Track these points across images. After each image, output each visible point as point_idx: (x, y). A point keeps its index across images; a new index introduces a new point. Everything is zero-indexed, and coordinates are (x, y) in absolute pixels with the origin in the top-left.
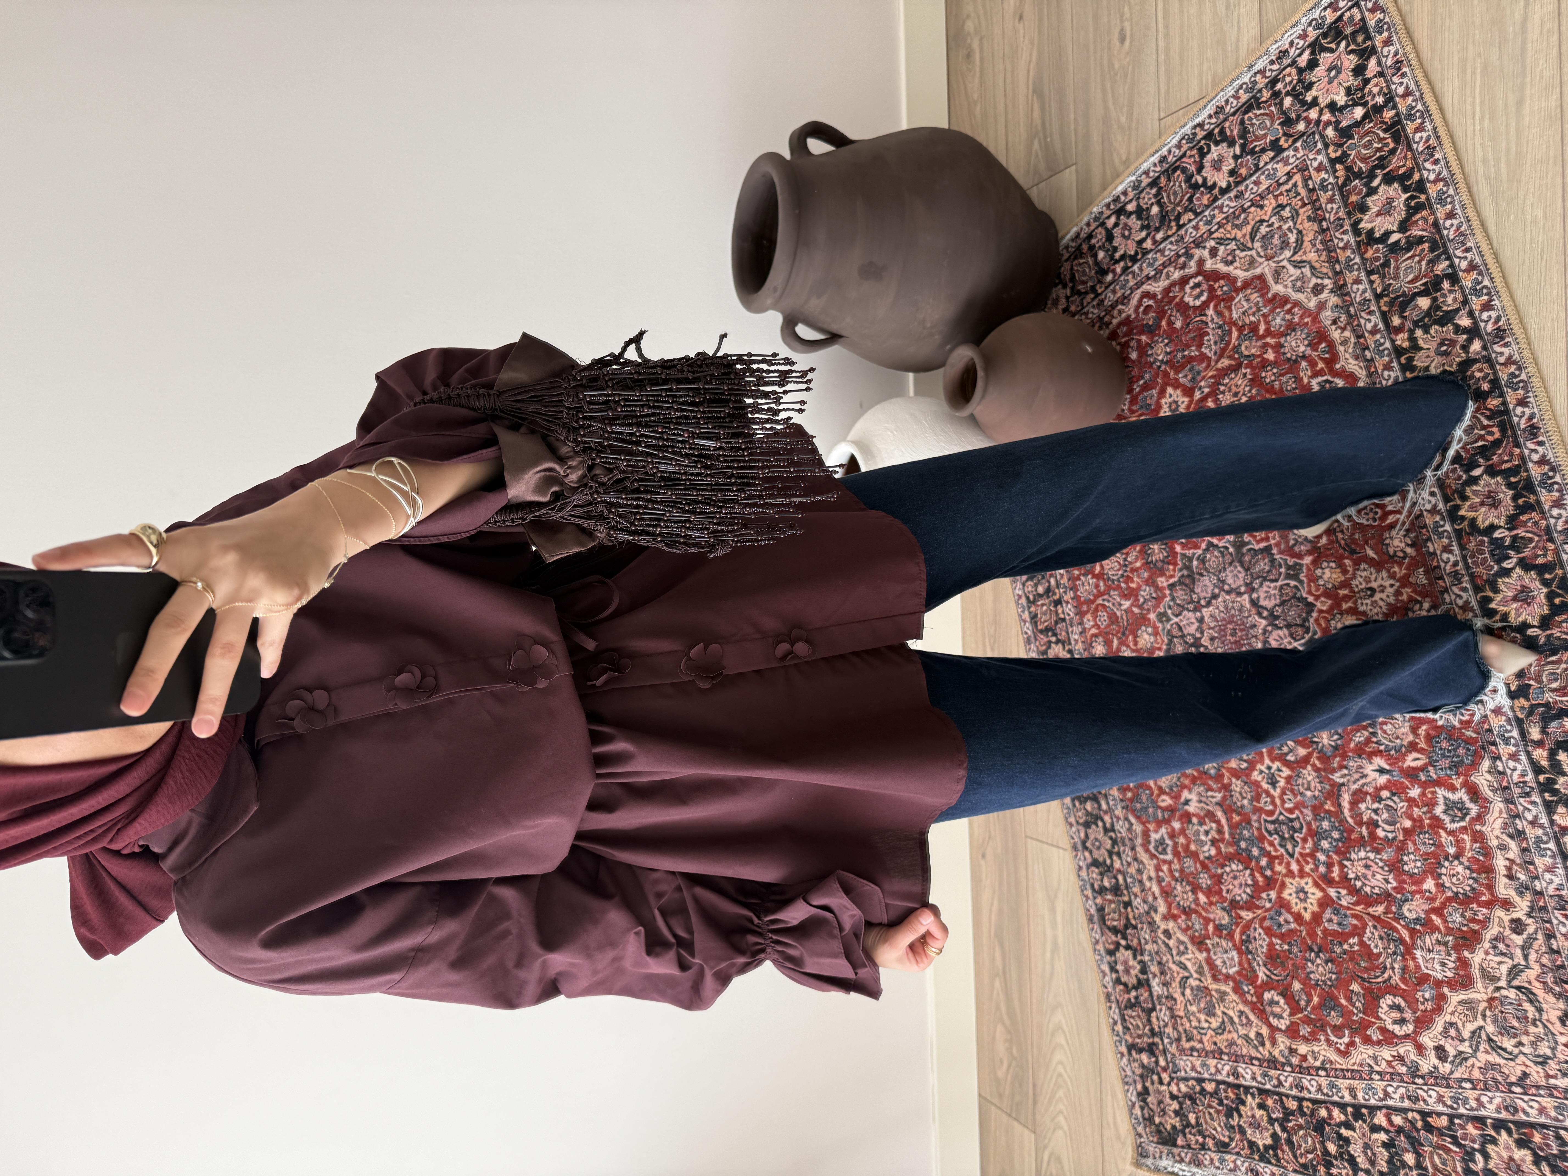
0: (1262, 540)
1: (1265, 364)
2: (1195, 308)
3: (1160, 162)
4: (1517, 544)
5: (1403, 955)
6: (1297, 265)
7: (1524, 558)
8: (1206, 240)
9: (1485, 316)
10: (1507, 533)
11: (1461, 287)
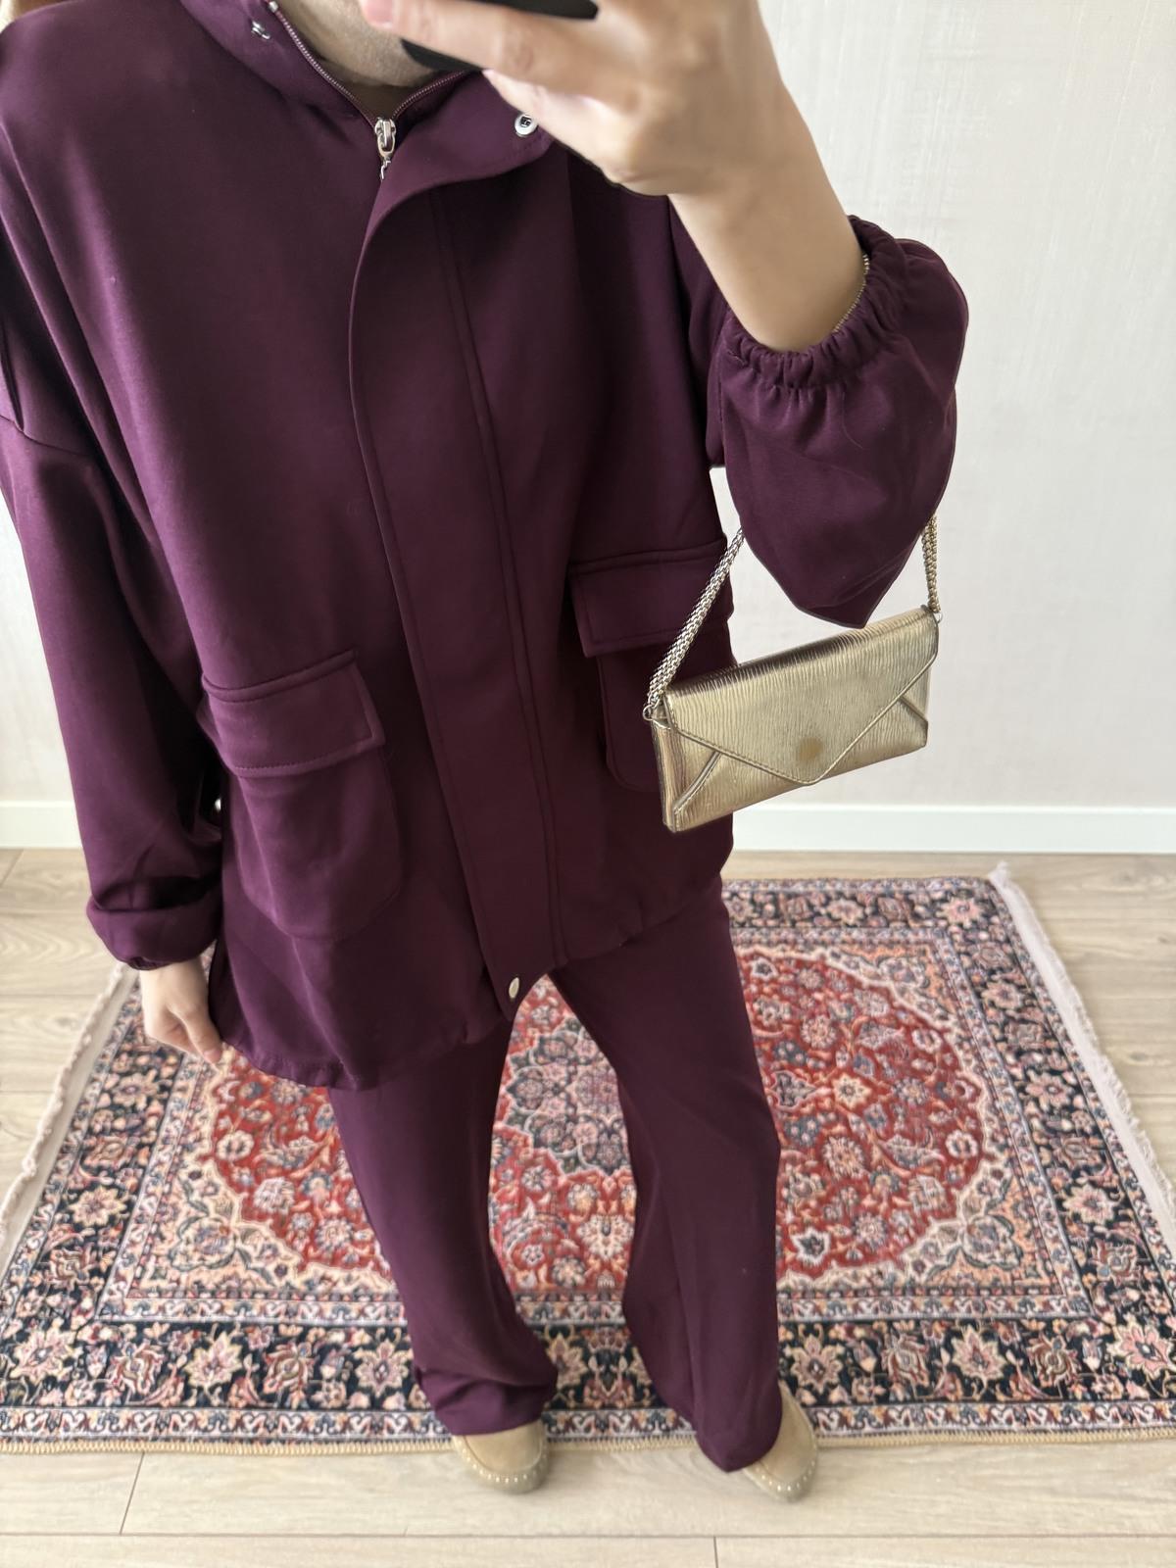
4: (608, 1377)
9: (835, 1416)
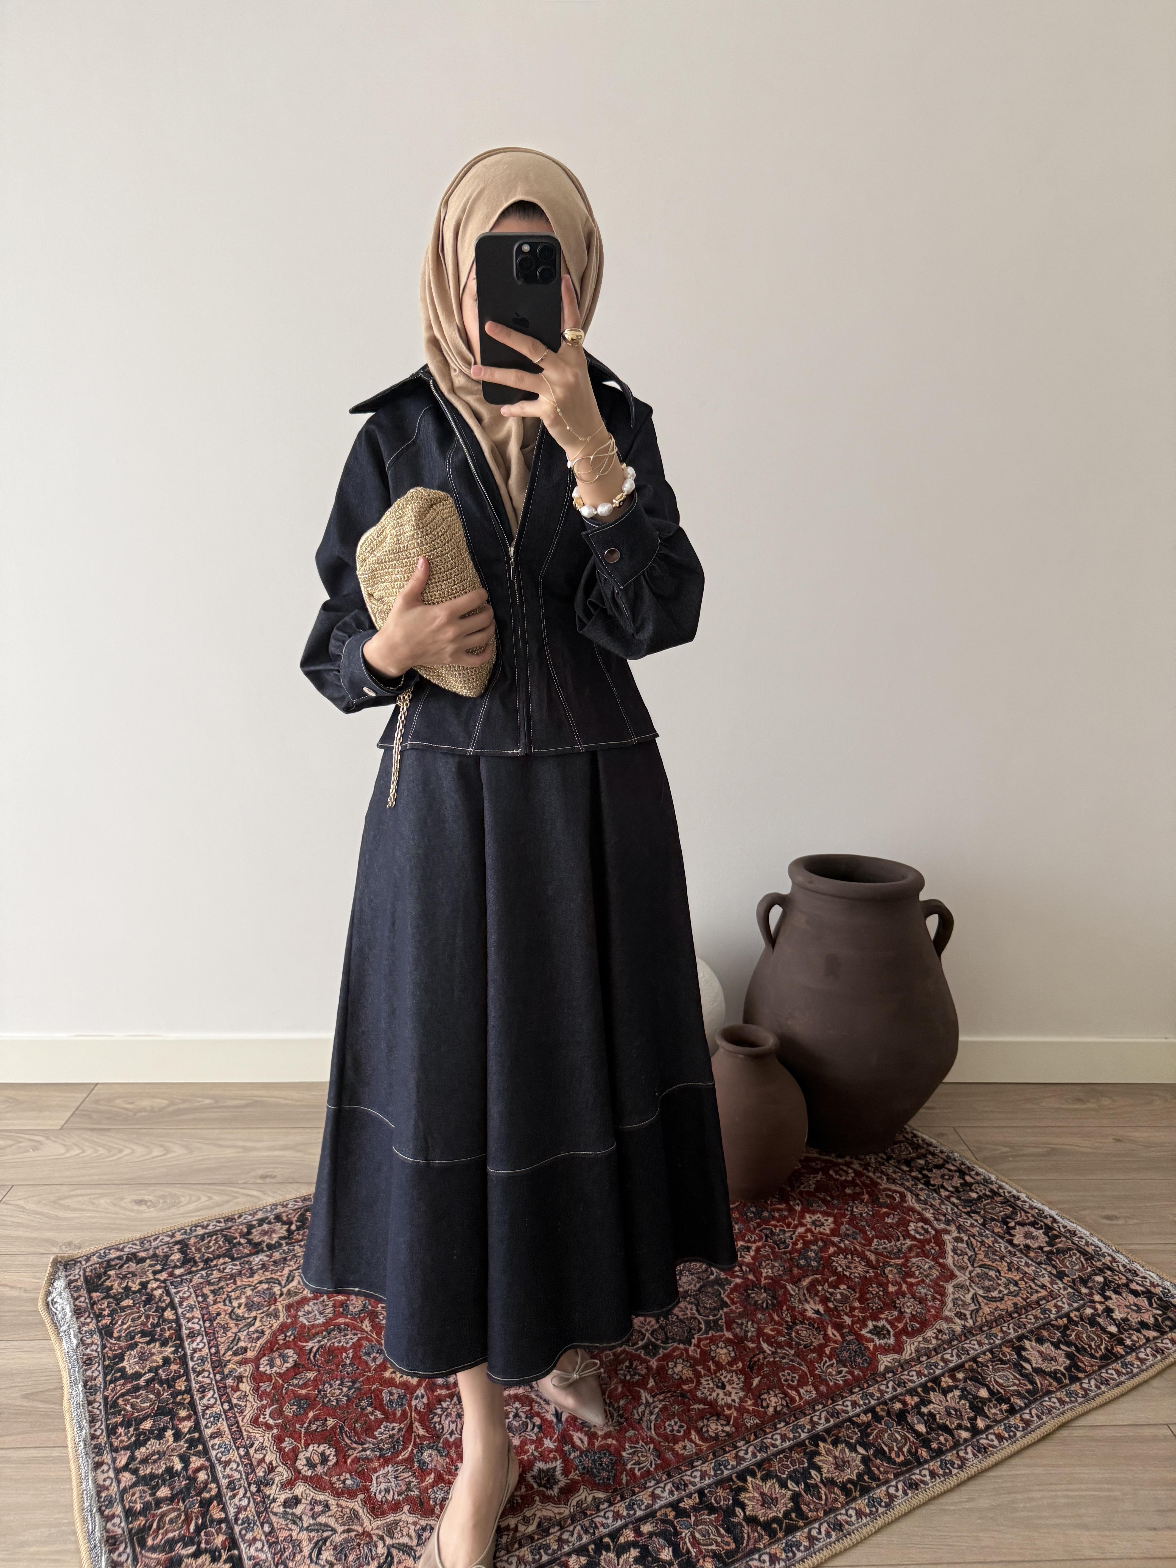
0: (732, 1300)
1: (883, 1286)
2: (908, 1231)
3: (1014, 1196)
5: (380, 1457)
6: (974, 1298)
7: (802, 1496)
8: (966, 1234)
10: (818, 1480)
11: (1007, 1418)
